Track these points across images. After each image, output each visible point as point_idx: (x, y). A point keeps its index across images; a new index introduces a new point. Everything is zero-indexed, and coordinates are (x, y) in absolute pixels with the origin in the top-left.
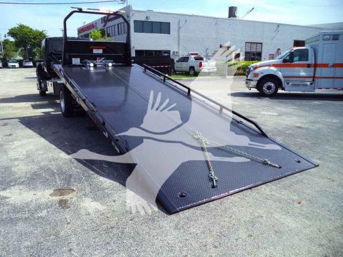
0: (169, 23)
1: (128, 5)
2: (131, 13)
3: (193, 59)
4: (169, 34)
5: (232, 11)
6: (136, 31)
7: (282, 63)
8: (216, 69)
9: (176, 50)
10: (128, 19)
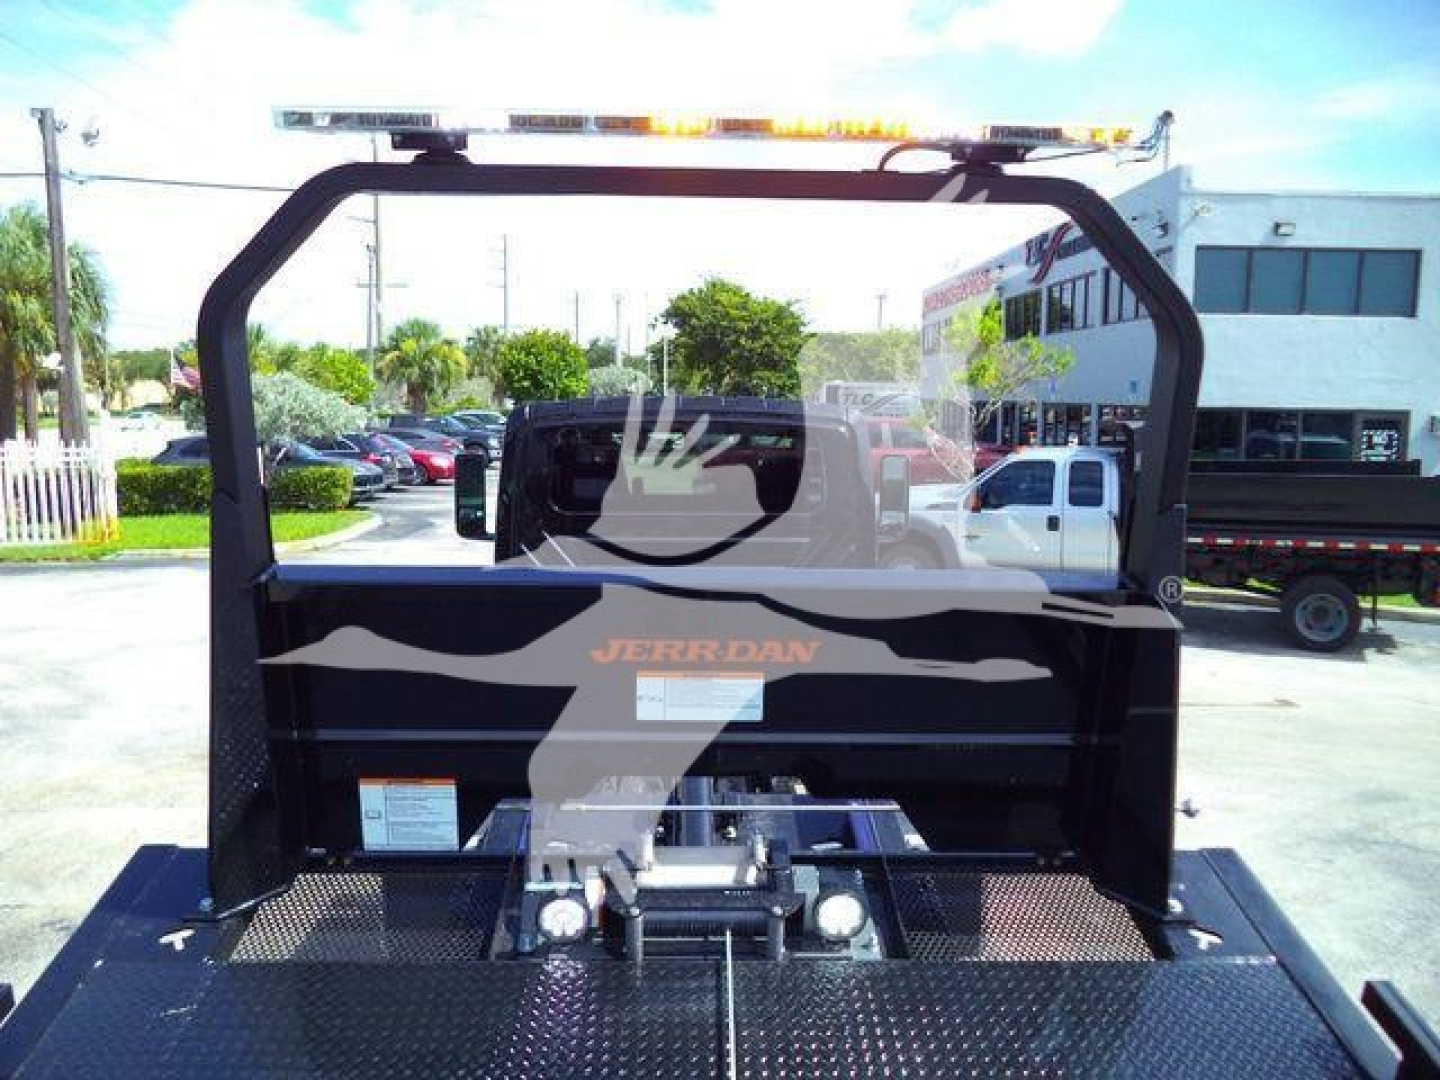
0: (1417, 254)
4: (1411, 312)
6: (1201, 304)
10: (1164, 243)
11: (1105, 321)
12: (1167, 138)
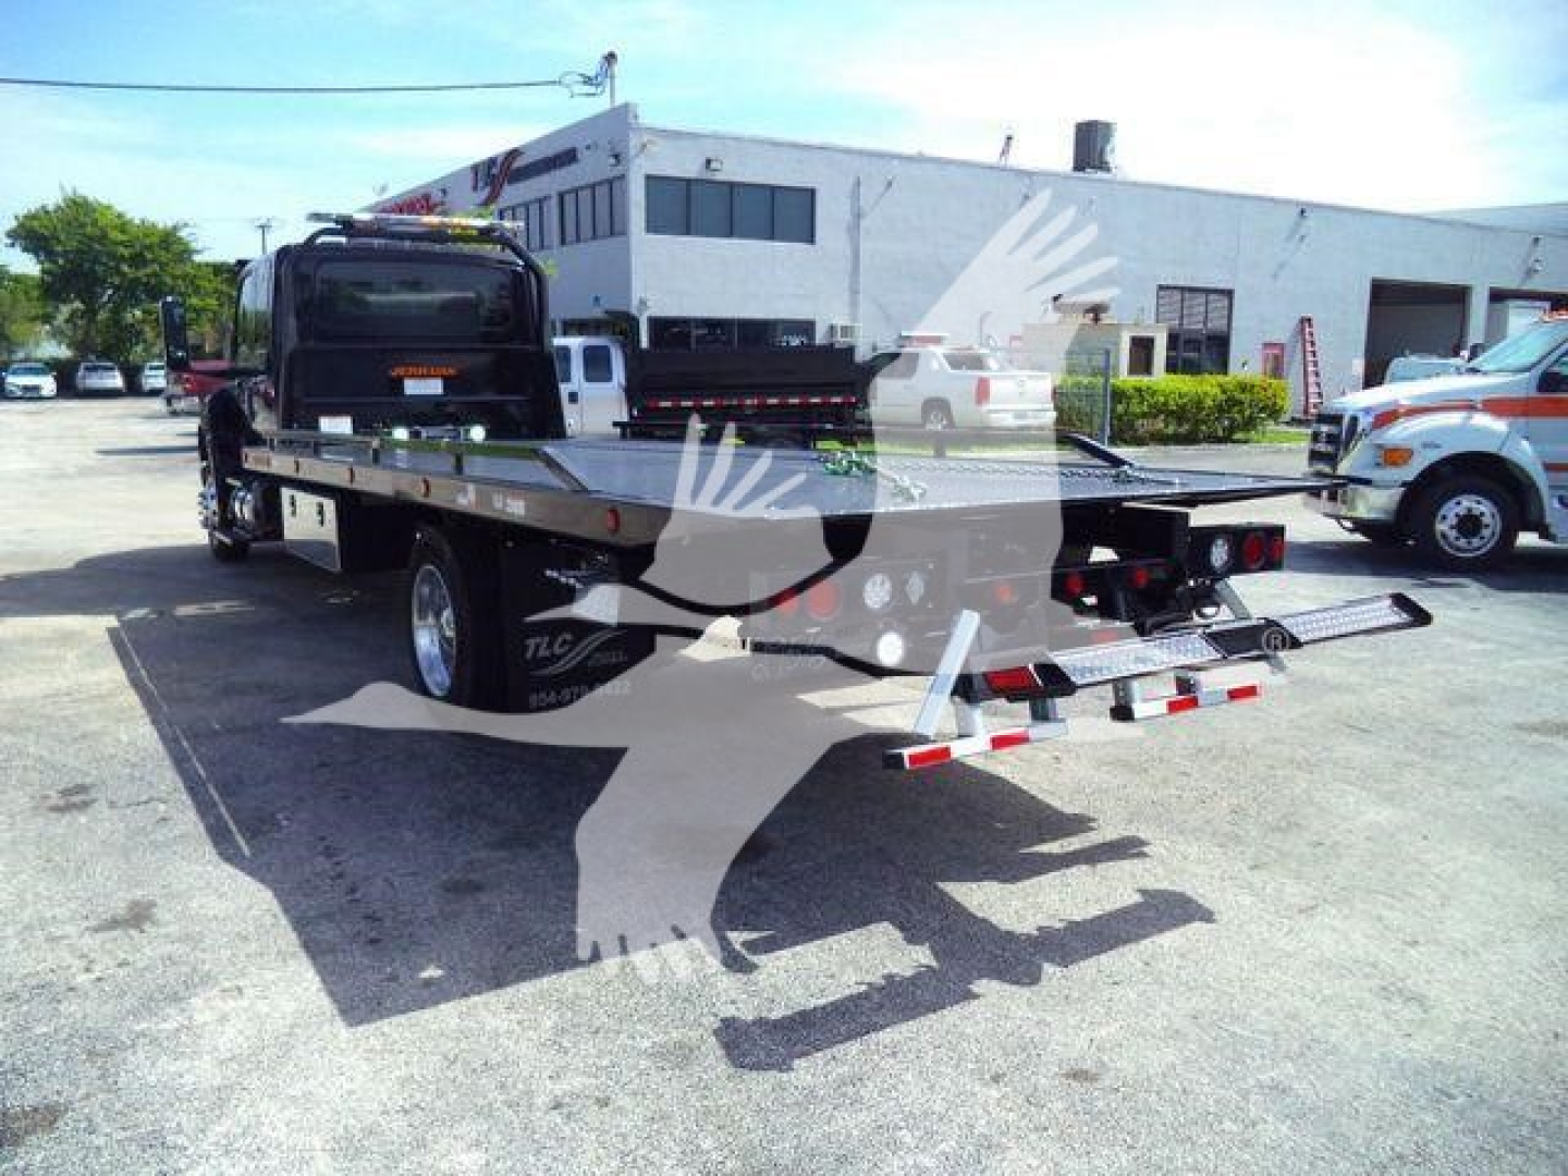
0: (812, 192)
1: (619, 101)
2: (634, 142)
3: (941, 364)
4: (811, 239)
5: (1091, 144)
6: (653, 227)
7: (1534, 393)
8: (1053, 415)
9: (840, 321)
10: (617, 171)
11: (563, 242)
12: (612, 77)
